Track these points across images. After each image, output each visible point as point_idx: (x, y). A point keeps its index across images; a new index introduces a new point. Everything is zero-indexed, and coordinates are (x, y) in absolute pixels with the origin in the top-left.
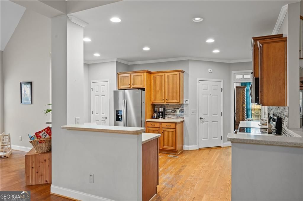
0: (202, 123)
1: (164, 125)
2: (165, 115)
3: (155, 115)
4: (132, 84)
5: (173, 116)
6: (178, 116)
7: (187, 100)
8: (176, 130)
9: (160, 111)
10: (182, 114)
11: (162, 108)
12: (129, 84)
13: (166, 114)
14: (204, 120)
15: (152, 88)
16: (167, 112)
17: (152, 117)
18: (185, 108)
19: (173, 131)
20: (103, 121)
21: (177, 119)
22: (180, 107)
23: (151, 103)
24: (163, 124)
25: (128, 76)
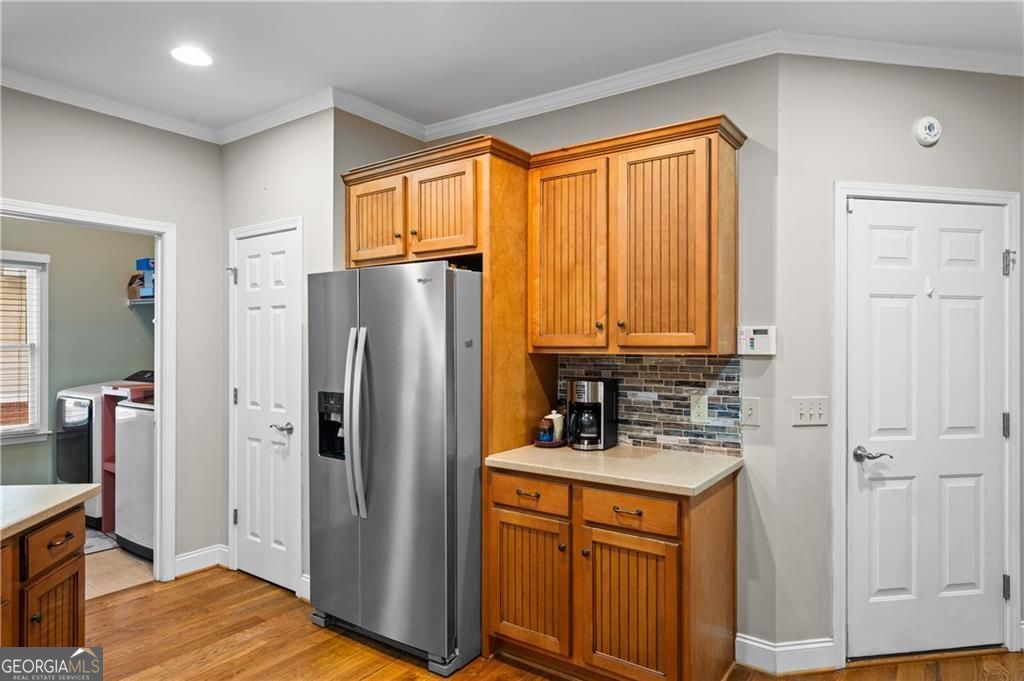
0: (871, 488)
1: (594, 505)
2: (618, 421)
3: (551, 421)
4: (414, 233)
5: (667, 433)
6: (698, 437)
7: (765, 332)
8: (680, 550)
9: (585, 399)
10: (729, 422)
11: (594, 378)
12: (399, 236)
13: (623, 415)
14: (884, 467)
15: (535, 252)
16: (627, 408)
17: (538, 436)
18: (748, 386)
19: (657, 558)
20: (276, 447)
21: (693, 454)
22: (715, 377)
23: (531, 351)
24: (587, 492)
25: (393, 189)
